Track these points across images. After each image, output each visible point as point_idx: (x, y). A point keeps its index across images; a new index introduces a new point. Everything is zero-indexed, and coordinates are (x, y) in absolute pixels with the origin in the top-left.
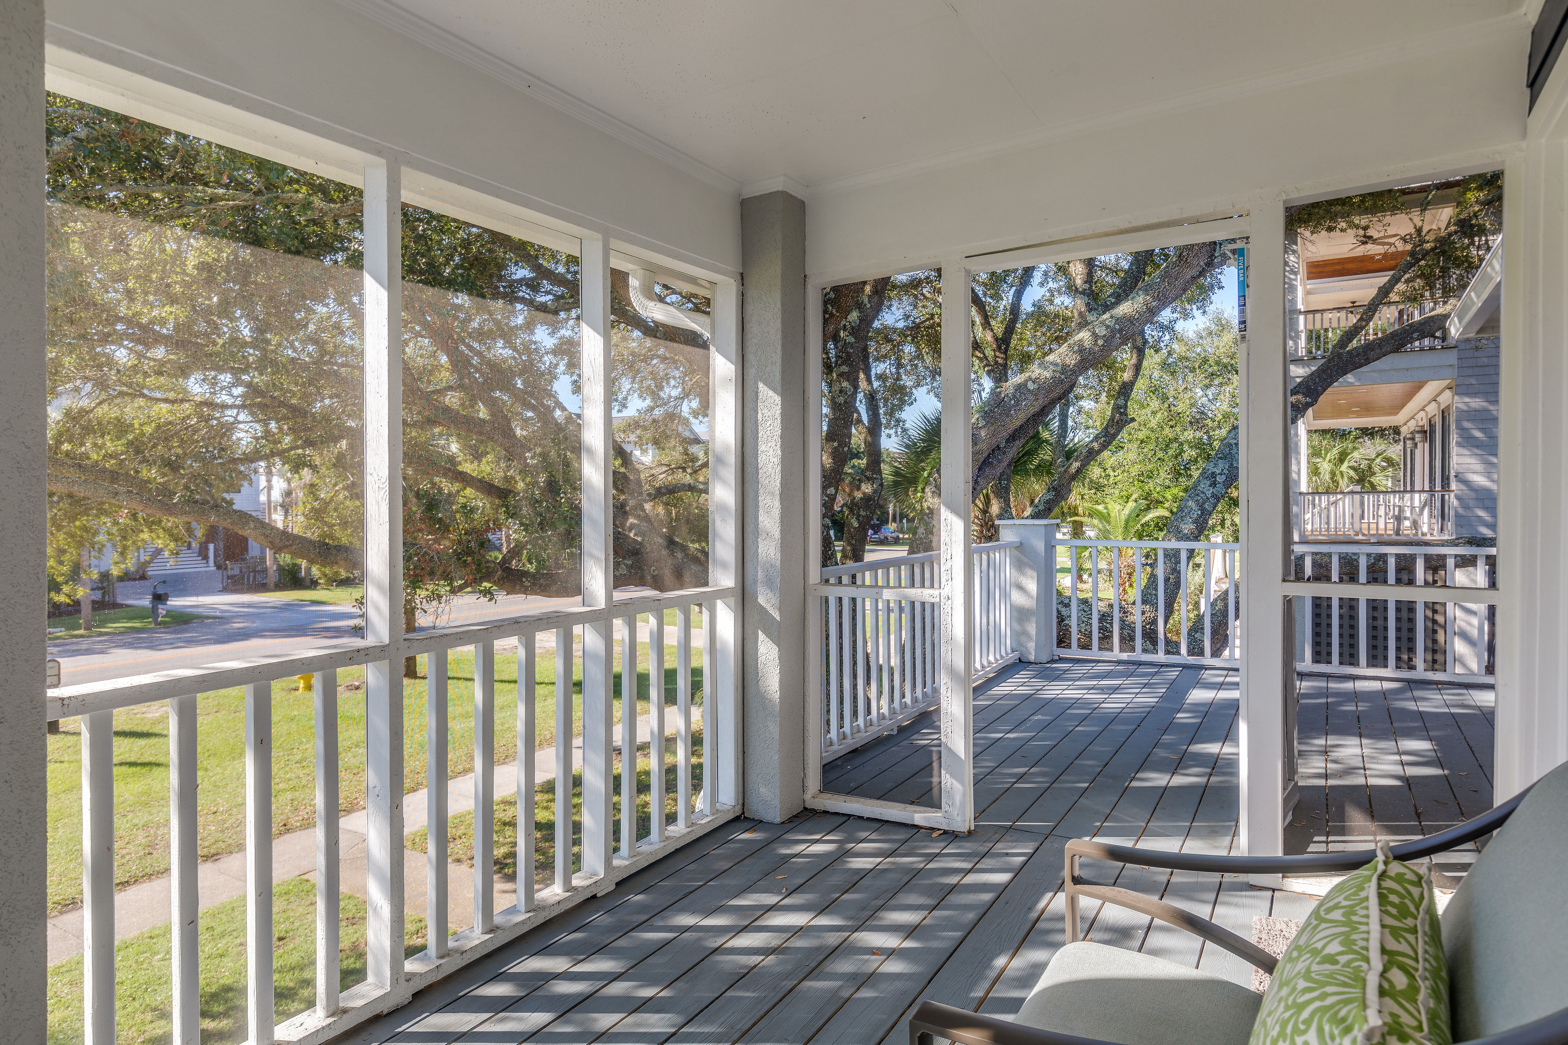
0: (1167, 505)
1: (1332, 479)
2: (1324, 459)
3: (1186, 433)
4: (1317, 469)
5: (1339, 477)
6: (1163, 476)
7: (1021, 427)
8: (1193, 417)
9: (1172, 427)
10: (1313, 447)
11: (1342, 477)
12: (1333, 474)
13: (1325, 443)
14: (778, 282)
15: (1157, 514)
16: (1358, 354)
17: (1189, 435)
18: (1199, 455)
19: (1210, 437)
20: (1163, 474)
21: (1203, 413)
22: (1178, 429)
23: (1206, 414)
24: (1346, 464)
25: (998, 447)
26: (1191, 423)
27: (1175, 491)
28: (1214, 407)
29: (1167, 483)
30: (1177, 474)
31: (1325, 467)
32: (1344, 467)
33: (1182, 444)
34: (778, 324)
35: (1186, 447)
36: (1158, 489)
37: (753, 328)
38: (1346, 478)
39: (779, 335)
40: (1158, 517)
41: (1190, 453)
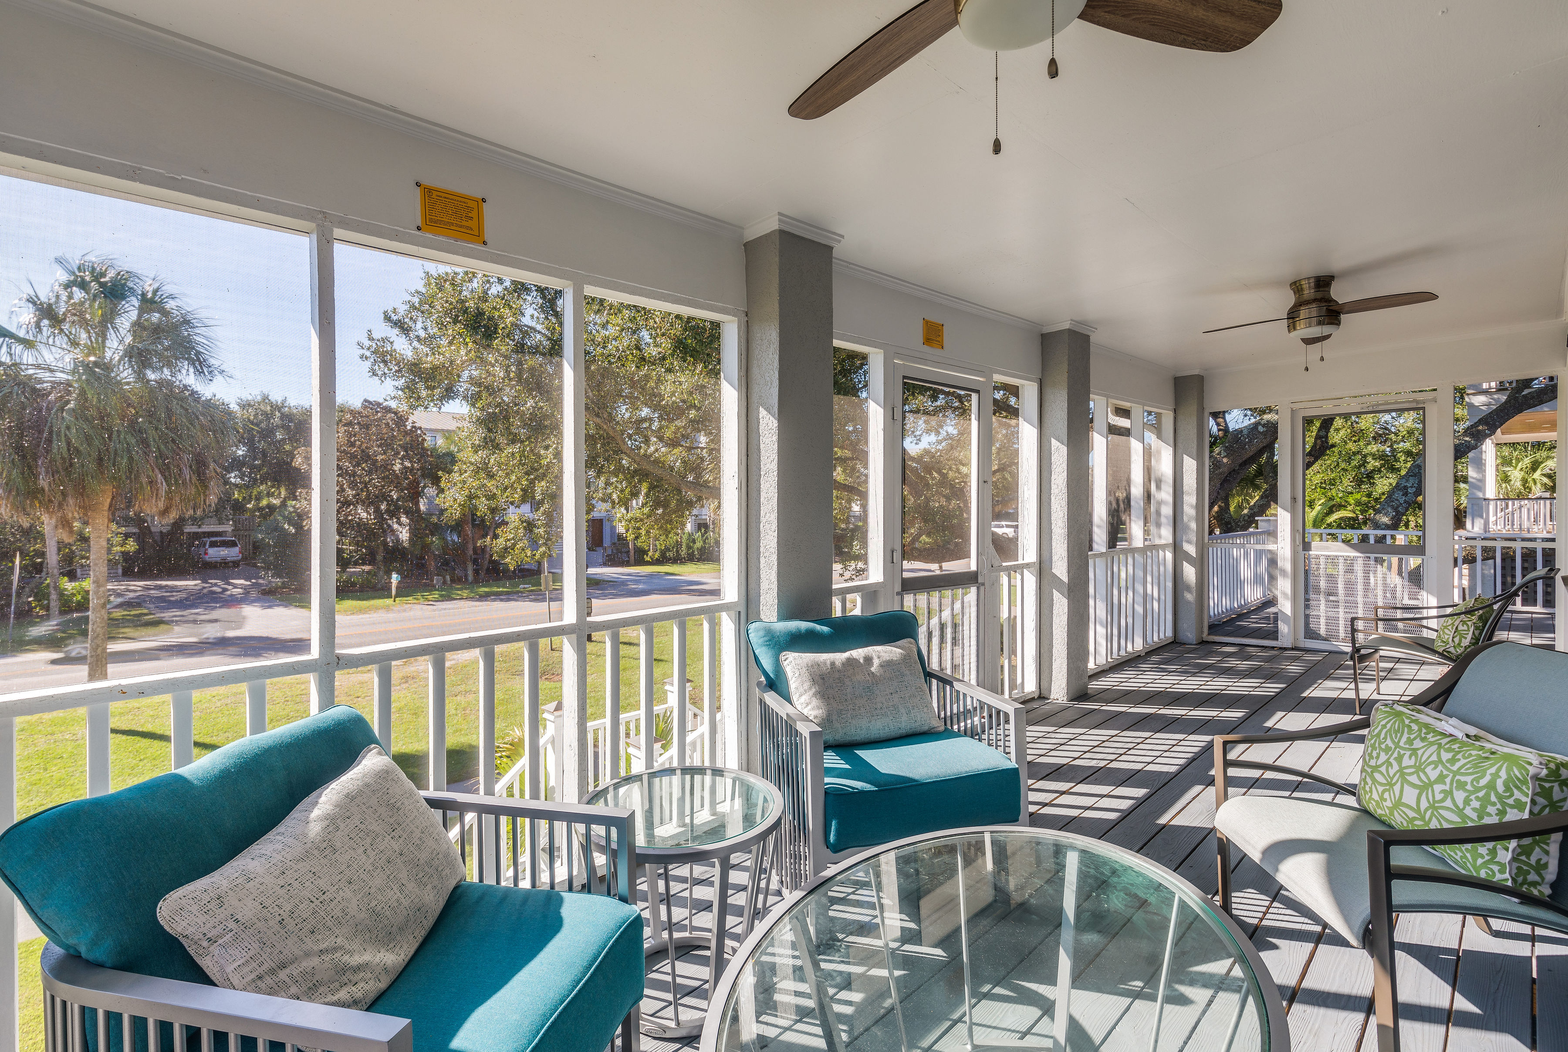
0: (1349, 508)
1: (1524, 486)
2: (1516, 468)
3: (1369, 447)
4: (1507, 476)
5: (1531, 484)
6: (1347, 482)
7: (1252, 456)
8: (1376, 433)
9: (1355, 442)
10: (1503, 457)
11: (1535, 483)
12: (1525, 481)
13: (1515, 454)
14: (1195, 413)
15: (1341, 516)
16: (1533, 397)
17: (1374, 448)
18: (1382, 466)
19: (1393, 450)
20: (1346, 482)
21: (1386, 429)
22: (1361, 443)
23: (1389, 430)
24: (1539, 472)
25: (1234, 470)
26: (1374, 438)
27: (1358, 496)
28: (1397, 423)
29: (1350, 489)
30: (1359, 482)
31: (1516, 475)
32: (1537, 475)
33: (1365, 456)
34: (1195, 431)
35: (1369, 459)
36: (1340, 495)
37: (1181, 432)
38: (1539, 485)
39: (1195, 436)
40: (1341, 519)
41: (1373, 464)
